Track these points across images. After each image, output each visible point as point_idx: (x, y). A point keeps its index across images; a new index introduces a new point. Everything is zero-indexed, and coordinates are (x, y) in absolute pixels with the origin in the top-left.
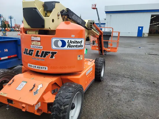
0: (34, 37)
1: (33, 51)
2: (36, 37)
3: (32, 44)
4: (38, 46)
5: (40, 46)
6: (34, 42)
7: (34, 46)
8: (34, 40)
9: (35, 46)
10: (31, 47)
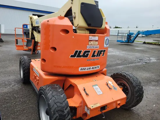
0: (92, 37)
1: (89, 52)
2: (94, 37)
3: (90, 44)
4: (96, 46)
5: (97, 46)
6: (92, 42)
7: (91, 46)
8: (92, 40)
9: (93, 46)
10: (88, 47)
